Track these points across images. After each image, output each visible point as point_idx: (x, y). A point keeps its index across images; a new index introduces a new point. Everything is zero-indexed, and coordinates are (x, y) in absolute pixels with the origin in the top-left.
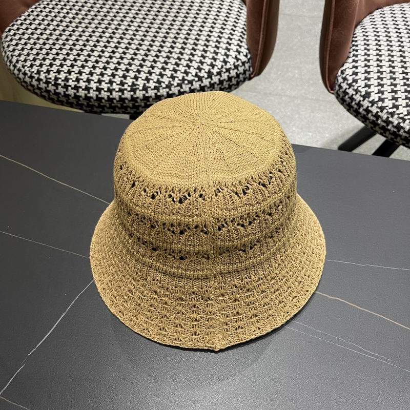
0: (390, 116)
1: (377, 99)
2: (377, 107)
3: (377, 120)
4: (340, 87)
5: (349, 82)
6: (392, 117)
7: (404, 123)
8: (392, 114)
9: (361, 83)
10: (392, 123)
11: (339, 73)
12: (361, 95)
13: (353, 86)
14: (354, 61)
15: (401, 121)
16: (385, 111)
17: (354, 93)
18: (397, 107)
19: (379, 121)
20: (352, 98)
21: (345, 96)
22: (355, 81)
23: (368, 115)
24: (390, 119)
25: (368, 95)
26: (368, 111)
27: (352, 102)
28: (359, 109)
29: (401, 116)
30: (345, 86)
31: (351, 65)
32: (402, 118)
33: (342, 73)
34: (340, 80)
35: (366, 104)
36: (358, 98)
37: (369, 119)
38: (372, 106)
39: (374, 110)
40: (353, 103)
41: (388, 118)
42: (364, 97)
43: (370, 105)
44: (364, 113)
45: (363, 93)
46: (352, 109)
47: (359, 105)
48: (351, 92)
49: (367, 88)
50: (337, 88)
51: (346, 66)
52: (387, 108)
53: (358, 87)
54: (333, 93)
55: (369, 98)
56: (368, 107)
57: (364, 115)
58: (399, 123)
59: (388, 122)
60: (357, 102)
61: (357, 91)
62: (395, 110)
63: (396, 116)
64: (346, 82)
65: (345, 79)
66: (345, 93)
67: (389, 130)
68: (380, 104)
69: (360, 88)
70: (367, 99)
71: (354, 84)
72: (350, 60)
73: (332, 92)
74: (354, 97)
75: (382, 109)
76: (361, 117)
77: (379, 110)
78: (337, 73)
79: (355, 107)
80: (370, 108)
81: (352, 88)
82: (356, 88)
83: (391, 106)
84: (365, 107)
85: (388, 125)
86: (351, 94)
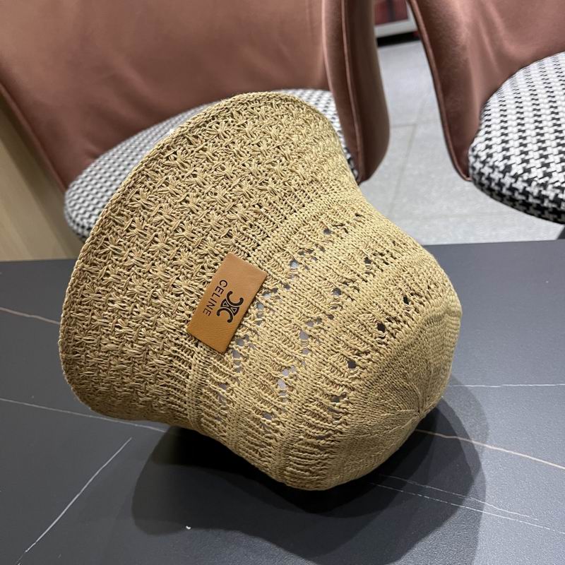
0: (542, 189)
1: (520, 172)
2: (524, 181)
3: (527, 198)
4: (474, 168)
5: (483, 159)
6: (545, 189)
7: (563, 193)
8: (545, 185)
9: (498, 157)
10: (547, 197)
11: (470, 152)
12: (500, 172)
13: (488, 162)
14: (487, 133)
15: (558, 191)
16: (534, 184)
17: (491, 170)
18: (549, 175)
19: (531, 200)
20: (489, 179)
21: (481, 177)
22: (490, 156)
23: (514, 194)
24: (544, 193)
25: (508, 168)
26: (512, 189)
27: (491, 183)
28: (501, 189)
29: (557, 185)
30: (478, 165)
31: (483, 139)
32: (559, 188)
33: (473, 150)
34: (472, 159)
35: (508, 180)
36: (496, 176)
37: (518, 201)
38: (516, 182)
39: (520, 185)
40: (493, 185)
41: (540, 191)
42: (504, 172)
43: (513, 180)
44: (508, 193)
45: (502, 168)
46: (494, 194)
47: (500, 184)
48: (486, 170)
49: (506, 161)
50: (471, 171)
51: (477, 141)
52: (536, 179)
53: (494, 162)
54: (470, 181)
55: (509, 172)
56: (511, 184)
57: (510, 197)
58: (557, 195)
59: (541, 197)
60: (497, 181)
61: (493, 167)
62: (547, 179)
63: (550, 187)
64: (478, 160)
65: (477, 157)
66: (481, 174)
67: (547, 208)
68: (526, 176)
69: (496, 164)
70: (507, 174)
71: (489, 159)
72: (482, 133)
73: (469, 179)
74: (492, 176)
75: (529, 182)
76: (508, 200)
77: (526, 185)
78: (468, 153)
79: (496, 188)
80: (514, 185)
81: (487, 165)
82: (491, 164)
83: (541, 175)
84: (508, 186)
85: (543, 202)
86: (487, 174)
